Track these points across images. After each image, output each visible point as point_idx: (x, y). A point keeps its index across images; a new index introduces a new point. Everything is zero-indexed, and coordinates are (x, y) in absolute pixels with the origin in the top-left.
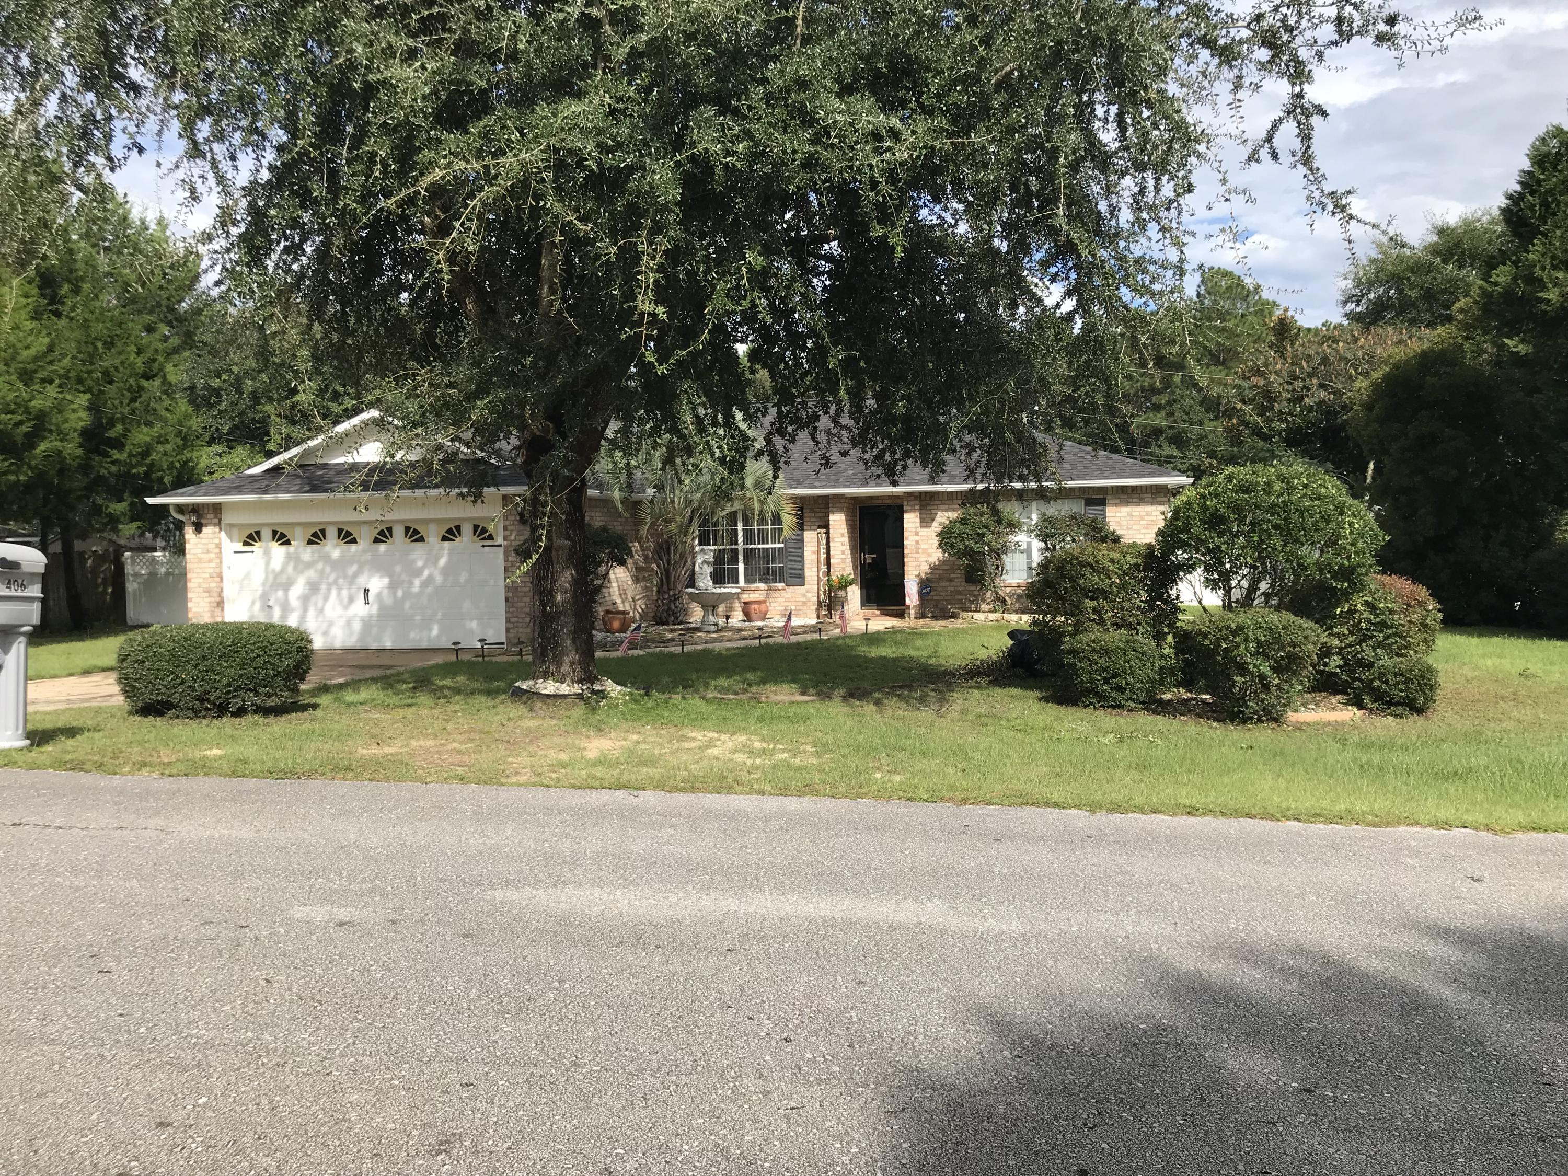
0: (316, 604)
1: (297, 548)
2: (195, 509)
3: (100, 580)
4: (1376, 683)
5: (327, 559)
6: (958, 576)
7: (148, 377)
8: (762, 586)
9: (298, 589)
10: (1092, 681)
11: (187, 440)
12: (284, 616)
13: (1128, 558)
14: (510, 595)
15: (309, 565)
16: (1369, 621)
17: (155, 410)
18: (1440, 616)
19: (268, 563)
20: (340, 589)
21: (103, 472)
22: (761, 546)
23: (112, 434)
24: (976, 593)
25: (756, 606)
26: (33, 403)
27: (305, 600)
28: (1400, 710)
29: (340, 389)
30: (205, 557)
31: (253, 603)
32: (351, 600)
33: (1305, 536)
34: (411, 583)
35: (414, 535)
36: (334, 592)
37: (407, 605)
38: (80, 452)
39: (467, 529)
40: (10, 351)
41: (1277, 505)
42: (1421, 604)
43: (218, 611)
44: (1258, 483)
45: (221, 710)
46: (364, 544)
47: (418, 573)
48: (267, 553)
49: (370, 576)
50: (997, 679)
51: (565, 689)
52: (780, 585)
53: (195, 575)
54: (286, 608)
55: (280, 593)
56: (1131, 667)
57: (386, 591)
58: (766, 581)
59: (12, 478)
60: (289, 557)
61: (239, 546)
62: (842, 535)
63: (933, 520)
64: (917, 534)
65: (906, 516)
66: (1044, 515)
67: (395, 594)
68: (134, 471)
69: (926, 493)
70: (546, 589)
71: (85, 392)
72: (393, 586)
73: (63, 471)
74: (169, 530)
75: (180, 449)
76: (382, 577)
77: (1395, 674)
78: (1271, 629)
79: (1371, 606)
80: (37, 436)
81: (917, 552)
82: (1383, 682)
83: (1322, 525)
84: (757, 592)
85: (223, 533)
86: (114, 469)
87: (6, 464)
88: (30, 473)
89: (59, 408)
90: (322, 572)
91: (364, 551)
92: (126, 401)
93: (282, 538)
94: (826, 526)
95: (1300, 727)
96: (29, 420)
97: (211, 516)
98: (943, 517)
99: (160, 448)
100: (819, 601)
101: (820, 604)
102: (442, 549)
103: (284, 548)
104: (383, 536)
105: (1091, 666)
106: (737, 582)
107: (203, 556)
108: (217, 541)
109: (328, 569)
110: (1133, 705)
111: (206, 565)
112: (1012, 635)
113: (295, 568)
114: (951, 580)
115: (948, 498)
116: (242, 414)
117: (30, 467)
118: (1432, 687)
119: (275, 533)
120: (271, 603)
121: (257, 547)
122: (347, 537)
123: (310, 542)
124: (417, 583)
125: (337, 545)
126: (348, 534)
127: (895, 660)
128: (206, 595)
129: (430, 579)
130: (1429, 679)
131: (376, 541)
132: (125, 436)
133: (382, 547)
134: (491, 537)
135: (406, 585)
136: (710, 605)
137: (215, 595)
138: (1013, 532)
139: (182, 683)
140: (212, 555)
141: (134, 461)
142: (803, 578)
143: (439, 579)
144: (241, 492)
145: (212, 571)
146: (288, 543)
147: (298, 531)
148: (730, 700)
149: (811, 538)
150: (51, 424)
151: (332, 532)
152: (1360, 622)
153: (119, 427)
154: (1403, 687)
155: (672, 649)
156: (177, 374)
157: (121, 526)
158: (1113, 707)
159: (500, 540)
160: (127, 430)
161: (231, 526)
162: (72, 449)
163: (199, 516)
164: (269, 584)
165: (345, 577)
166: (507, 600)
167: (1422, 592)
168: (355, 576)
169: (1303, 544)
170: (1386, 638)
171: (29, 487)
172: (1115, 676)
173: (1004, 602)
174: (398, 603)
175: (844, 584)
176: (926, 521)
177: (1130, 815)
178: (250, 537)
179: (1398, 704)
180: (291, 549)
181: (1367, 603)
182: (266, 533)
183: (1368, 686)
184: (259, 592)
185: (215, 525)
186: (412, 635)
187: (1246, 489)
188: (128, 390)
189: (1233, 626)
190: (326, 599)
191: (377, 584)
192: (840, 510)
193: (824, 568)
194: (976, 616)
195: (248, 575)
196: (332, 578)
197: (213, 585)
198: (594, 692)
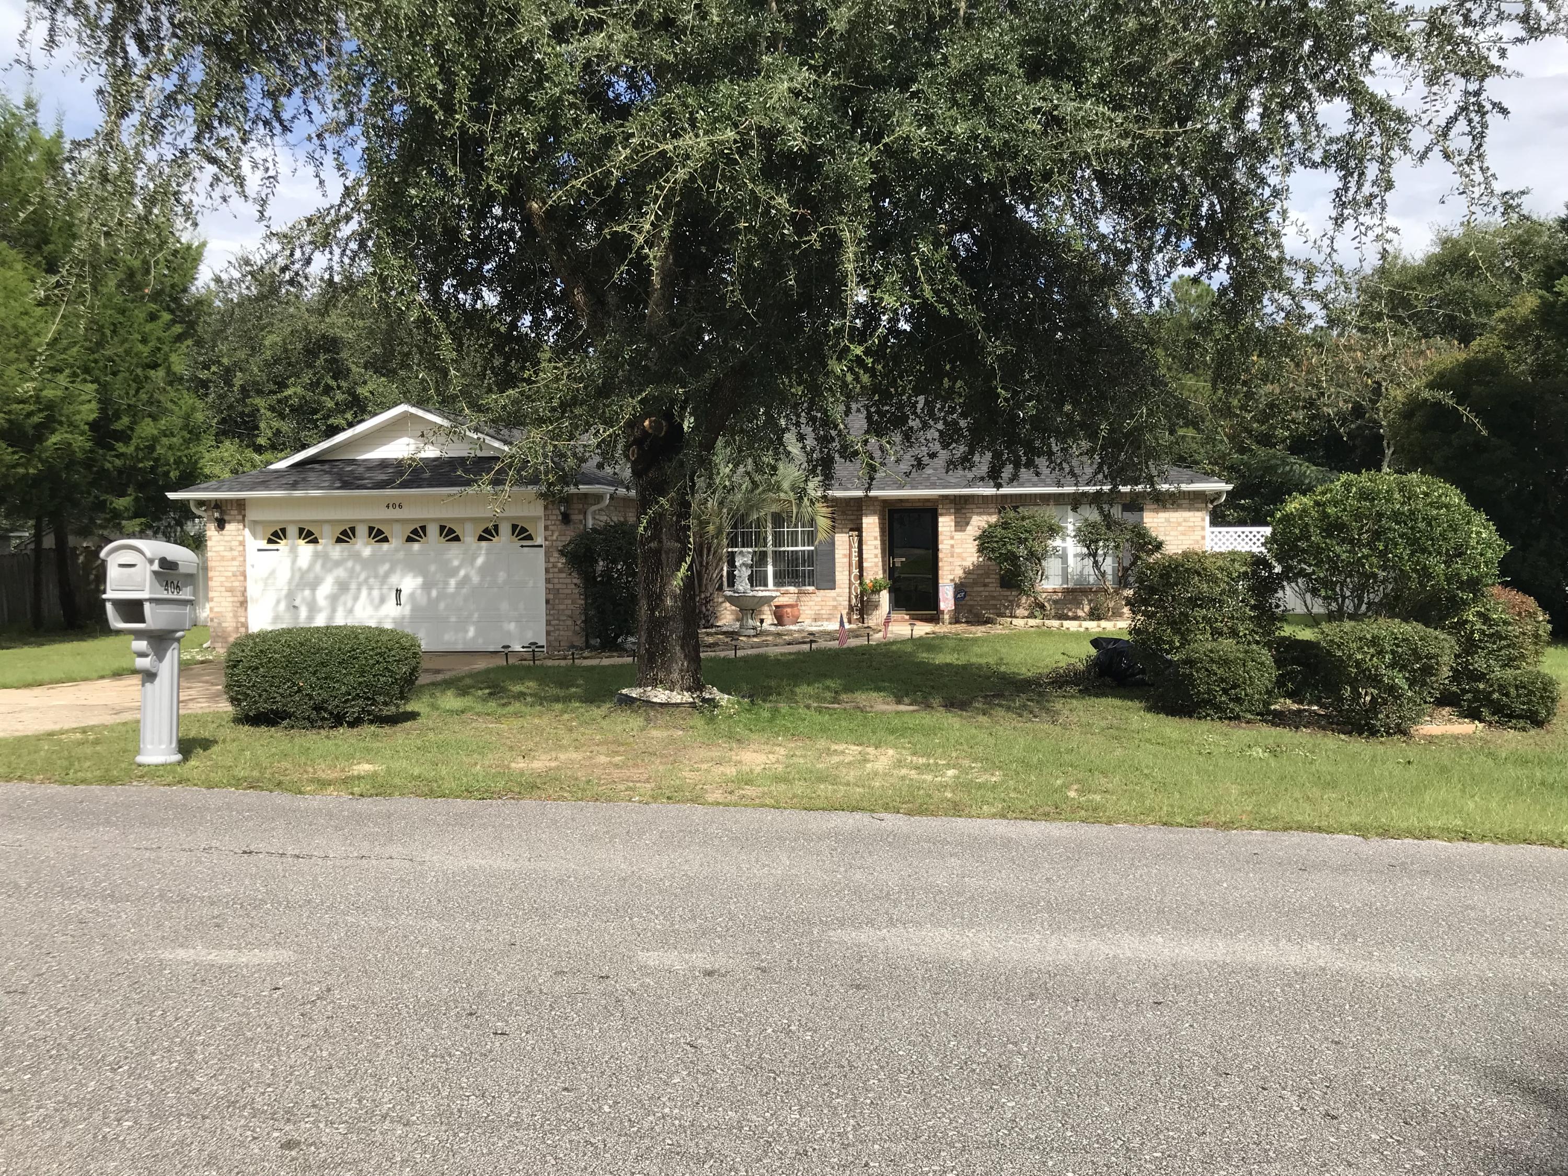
0: (345, 604)
1: (325, 545)
2: (218, 505)
3: (92, 577)
4: (1496, 696)
5: (357, 557)
6: (993, 580)
7: (155, 366)
8: (792, 589)
9: (326, 588)
10: (1209, 692)
11: (194, 434)
12: (310, 618)
13: (1237, 565)
14: (551, 597)
15: (338, 564)
16: (1483, 632)
17: (159, 402)
18: (1549, 627)
19: (294, 562)
20: (370, 589)
21: (108, 466)
22: (790, 549)
23: (119, 426)
24: (1011, 598)
25: (789, 610)
26: (45, 393)
27: (334, 599)
28: (1522, 723)
29: (334, 384)
30: (228, 554)
31: (278, 602)
32: (383, 600)
33: (1433, 545)
34: (446, 584)
35: (450, 534)
36: (364, 592)
37: (442, 606)
38: (88, 445)
39: (505, 529)
40: (22, 337)
41: (1403, 513)
42: (1532, 615)
43: (241, 611)
44: (1380, 491)
45: (338, 720)
46: (396, 542)
47: (454, 572)
48: (293, 550)
49: (403, 576)
50: (1086, 689)
51: (676, 697)
52: (811, 589)
53: (217, 574)
54: (313, 608)
55: (307, 593)
56: (1250, 677)
57: (419, 591)
58: (795, 585)
59: (21, 470)
60: (316, 555)
61: (263, 544)
62: (876, 538)
63: (967, 524)
64: (952, 538)
65: (941, 519)
66: (1086, 520)
67: (429, 594)
68: (141, 465)
69: (961, 496)
70: (655, 592)
71: (92, 382)
72: (426, 586)
73: (71, 464)
74: (169, 525)
75: (187, 442)
76: (415, 577)
77: (1517, 687)
78: (1407, 639)
79: (1484, 618)
80: (47, 428)
81: (952, 556)
82: (1503, 695)
83: (1450, 535)
84: (786, 595)
85: (247, 530)
86: (118, 462)
87: (16, 457)
88: (39, 465)
89: (68, 398)
90: (352, 571)
91: (397, 550)
92: (132, 392)
93: (309, 536)
94: (859, 529)
95: (1431, 740)
96: (40, 410)
97: (234, 512)
98: (979, 522)
99: (165, 441)
100: (850, 605)
101: (851, 608)
102: (480, 548)
103: (311, 547)
104: (417, 534)
105: (1208, 676)
106: (766, 585)
107: (226, 554)
108: (241, 538)
109: (358, 568)
110: (1249, 716)
111: (229, 563)
112: (1096, 643)
113: (323, 566)
114: (985, 585)
115: (982, 503)
116: (231, 407)
117: (41, 460)
118: (1553, 700)
119: (301, 530)
120: (297, 603)
121: (283, 545)
122: (378, 535)
123: (339, 540)
124: (453, 582)
125: (368, 544)
126: (380, 532)
127: (964, 667)
128: (229, 594)
129: (467, 578)
130: (1551, 692)
131: (409, 539)
132: (132, 429)
133: (416, 546)
134: (530, 537)
135: (441, 586)
136: (748, 608)
137: (239, 594)
138: (1051, 536)
139: (299, 691)
140: (235, 553)
141: (141, 455)
142: (834, 581)
143: (476, 579)
144: (268, 488)
145: (235, 569)
146: (315, 541)
147: (327, 529)
148: (834, 709)
149: (842, 541)
150: (61, 415)
151: (362, 531)
152: (1472, 632)
153: (125, 420)
154: (1525, 699)
155: (722, 654)
156: (180, 364)
157: (124, 522)
158: (1230, 719)
159: (539, 540)
160: (134, 423)
161: (255, 522)
162: (80, 442)
163: (222, 513)
164: (294, 584)
165: (376, 577)
166: (547, 602)
167: (1531, 603)
168: (387, 575)
169: (1430, 554)
170: (1500, 649)
171: (36, 481)
172: (1235, 687)
173: (1042, 607)
174: (433, 603)
175: (876, 590)
176: (961, 525)
177: (1406, 841)
178: (275, 534)
179: (1519, 717)
180: (319, 547)
181: (1479, 614)
182: (292, 531)
183: (1485, 699)
184: (284, 592)
185: (239, 522)
186: (447, 637)
187: (1364, 495)
188: (134, 381)
189: (1369, 636)
190: (356, 598)
191: (410, 584)
192: (874, 513)
193: (856, 572)
194: (1015, 621)
195: (273, 573)
196: (363, 576)
197: (236, 584)
198: (704, 700)
